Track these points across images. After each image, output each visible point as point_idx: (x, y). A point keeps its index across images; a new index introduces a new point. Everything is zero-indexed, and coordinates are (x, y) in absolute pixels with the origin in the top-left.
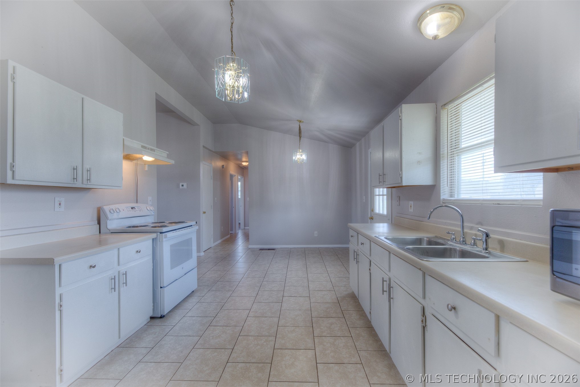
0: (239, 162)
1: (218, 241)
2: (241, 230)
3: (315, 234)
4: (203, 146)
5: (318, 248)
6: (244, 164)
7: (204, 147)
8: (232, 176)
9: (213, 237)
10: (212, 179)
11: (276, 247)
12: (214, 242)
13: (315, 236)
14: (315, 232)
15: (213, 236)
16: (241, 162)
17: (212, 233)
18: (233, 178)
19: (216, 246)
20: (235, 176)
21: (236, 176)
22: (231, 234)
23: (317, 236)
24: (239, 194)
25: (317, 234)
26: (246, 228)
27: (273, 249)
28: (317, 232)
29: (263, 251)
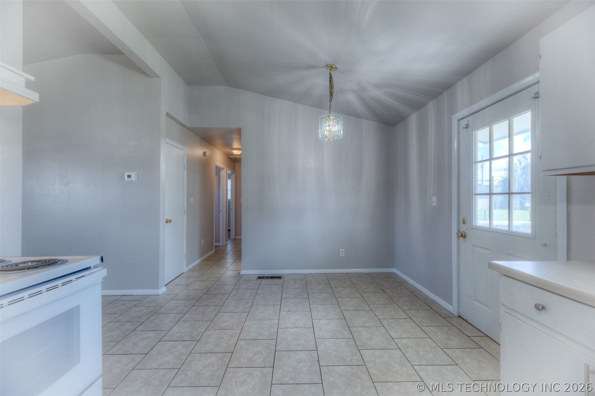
0: (228, 150)
1: (196, 261)
2: (230, 241)
3: (341, 253)
4: (167, 113)
5: (346, 273)
6: (235, 152)
7: (168, 115)
8: (218, 169)
9: (185, 258)
10: (186, 169)
11: (283, 273)
12: (187, 265)
13: (341, 255)
14: (341, 250)
15: (185, 255)
16: (231, 149)
17: (185, 252)
18: (221, 172)
19: (192, 270)
20: (223, 169)
21: (225, 170)
22: (216, 247)
23: (344, 255)
24: (229, 193)
25: (344, 253)
26: (237, 237)
27: (279, 277)
28: (343, 250)
29: (264, 281)
